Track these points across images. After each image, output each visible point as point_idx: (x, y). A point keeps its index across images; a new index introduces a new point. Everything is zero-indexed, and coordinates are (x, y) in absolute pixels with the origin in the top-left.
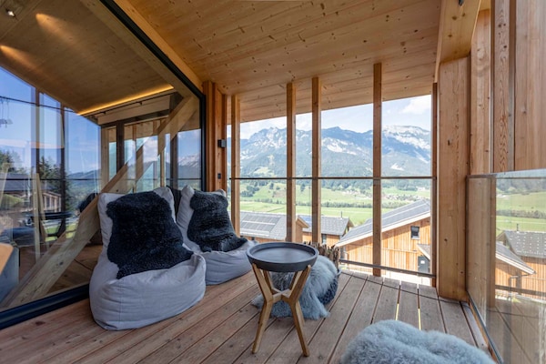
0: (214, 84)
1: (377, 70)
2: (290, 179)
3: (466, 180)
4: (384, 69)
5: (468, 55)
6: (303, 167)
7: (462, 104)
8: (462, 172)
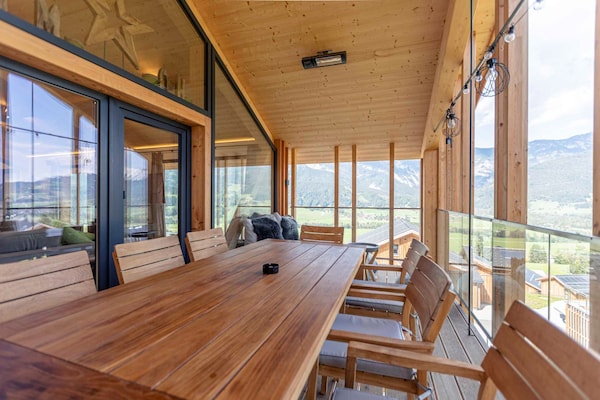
0: (283, 142)
1: (392, 146)
2: (336, 208)
3: (437, 210)
4: (396, 145)
5: (438, 149)
6: (345, 197)
7: (435, 173)
8: (435, 207)
